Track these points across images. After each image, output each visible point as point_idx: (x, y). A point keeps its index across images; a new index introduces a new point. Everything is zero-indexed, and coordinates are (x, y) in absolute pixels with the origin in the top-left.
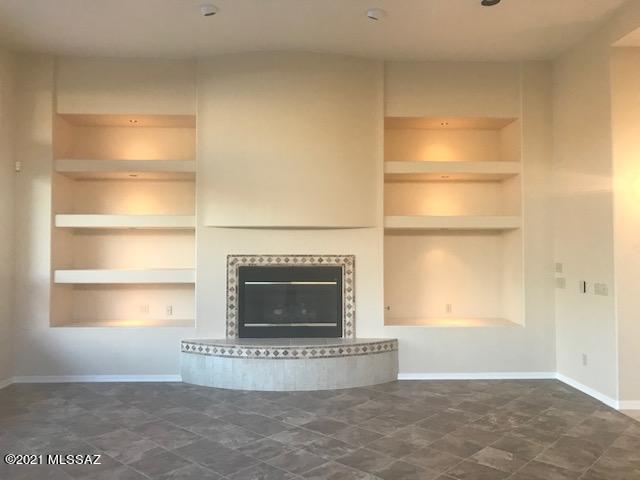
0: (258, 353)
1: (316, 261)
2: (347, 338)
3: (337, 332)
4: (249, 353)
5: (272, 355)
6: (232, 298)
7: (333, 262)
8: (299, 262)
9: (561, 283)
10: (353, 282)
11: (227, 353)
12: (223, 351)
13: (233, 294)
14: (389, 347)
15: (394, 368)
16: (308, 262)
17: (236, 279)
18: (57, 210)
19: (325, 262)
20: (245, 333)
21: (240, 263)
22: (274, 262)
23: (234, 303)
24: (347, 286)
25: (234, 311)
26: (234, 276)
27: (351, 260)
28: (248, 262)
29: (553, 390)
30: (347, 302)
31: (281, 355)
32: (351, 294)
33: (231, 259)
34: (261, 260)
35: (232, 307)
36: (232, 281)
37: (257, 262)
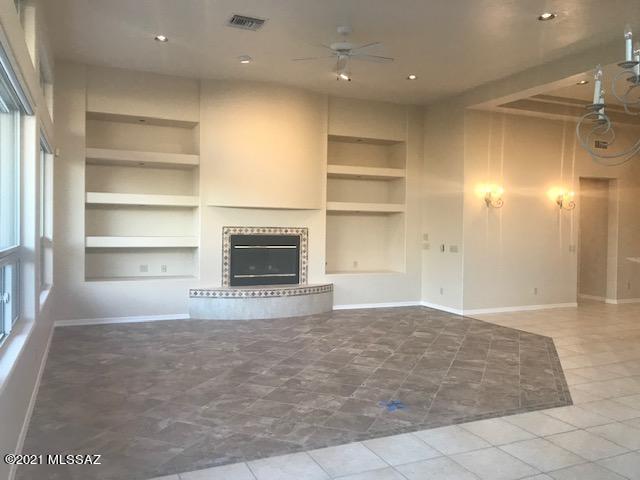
0: (253, 294)
1: (284, 232)
2: (302, 284)
3: (296, 280)
4: (247, 294)
5: (263, 295)
6: (226, 258)
7: (295, 233)
8: (272, 233)
9: (427, 247)
10: (306, 246)
11: (230, 295)
12: (227, 294)
13: (227, 255)
14: (328, 289)
15: (331, 302)
16: (278, 233)
17: (229, 244)
18: (89, 188)
19: (289, 233)
20: (235, 282)
21: (232, 232)
22: (255, 232)
23: (228, 261)
24: (303, 248)
25: (227, 267)
26: (227, 243)
27: (306, 231)
28: (237, 232)
29: (418, 313)
30: (302, 259)
31: (269, 294)
32: (305, 254)
33: (226, 230)
34: (247, 231)
35: (226, 264)
36: (226, 245)
37: (244, 232)
